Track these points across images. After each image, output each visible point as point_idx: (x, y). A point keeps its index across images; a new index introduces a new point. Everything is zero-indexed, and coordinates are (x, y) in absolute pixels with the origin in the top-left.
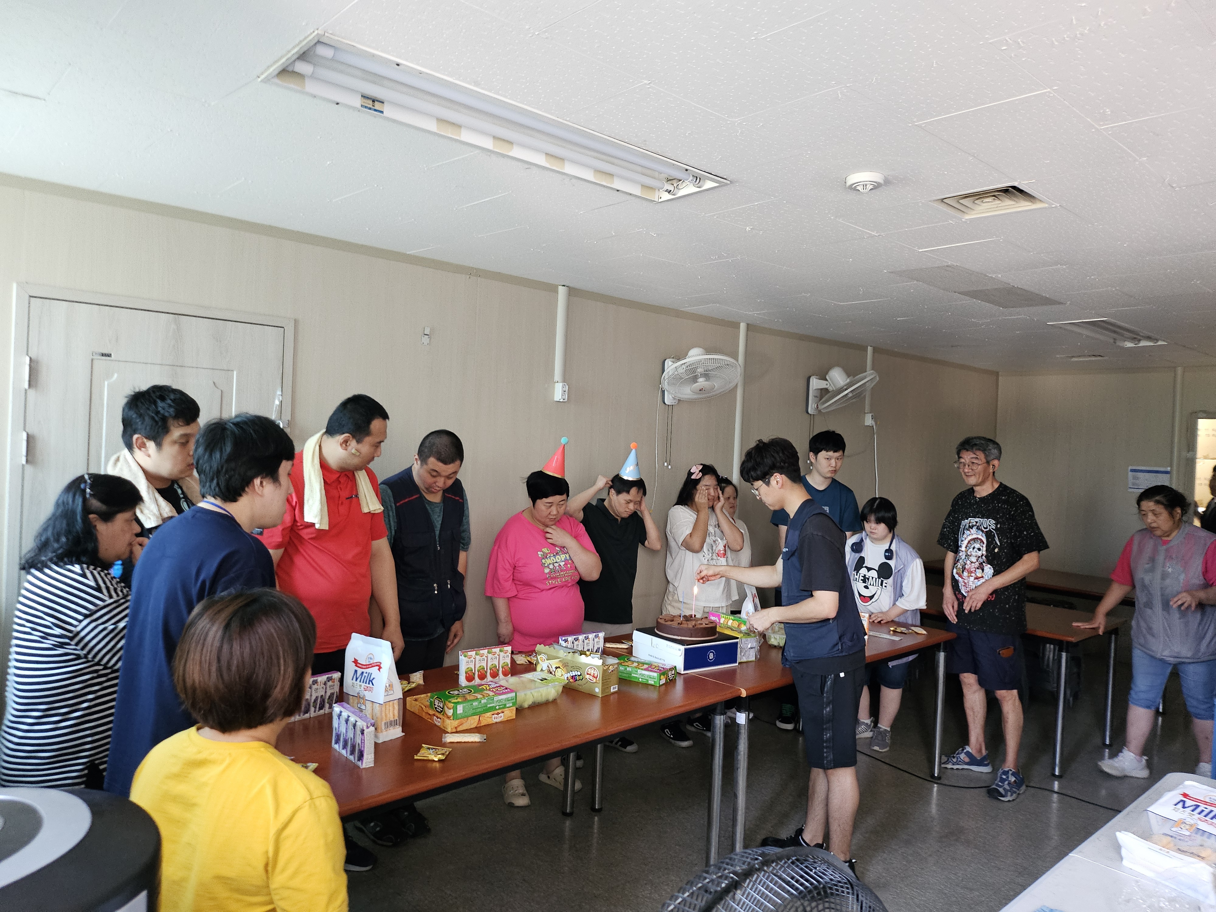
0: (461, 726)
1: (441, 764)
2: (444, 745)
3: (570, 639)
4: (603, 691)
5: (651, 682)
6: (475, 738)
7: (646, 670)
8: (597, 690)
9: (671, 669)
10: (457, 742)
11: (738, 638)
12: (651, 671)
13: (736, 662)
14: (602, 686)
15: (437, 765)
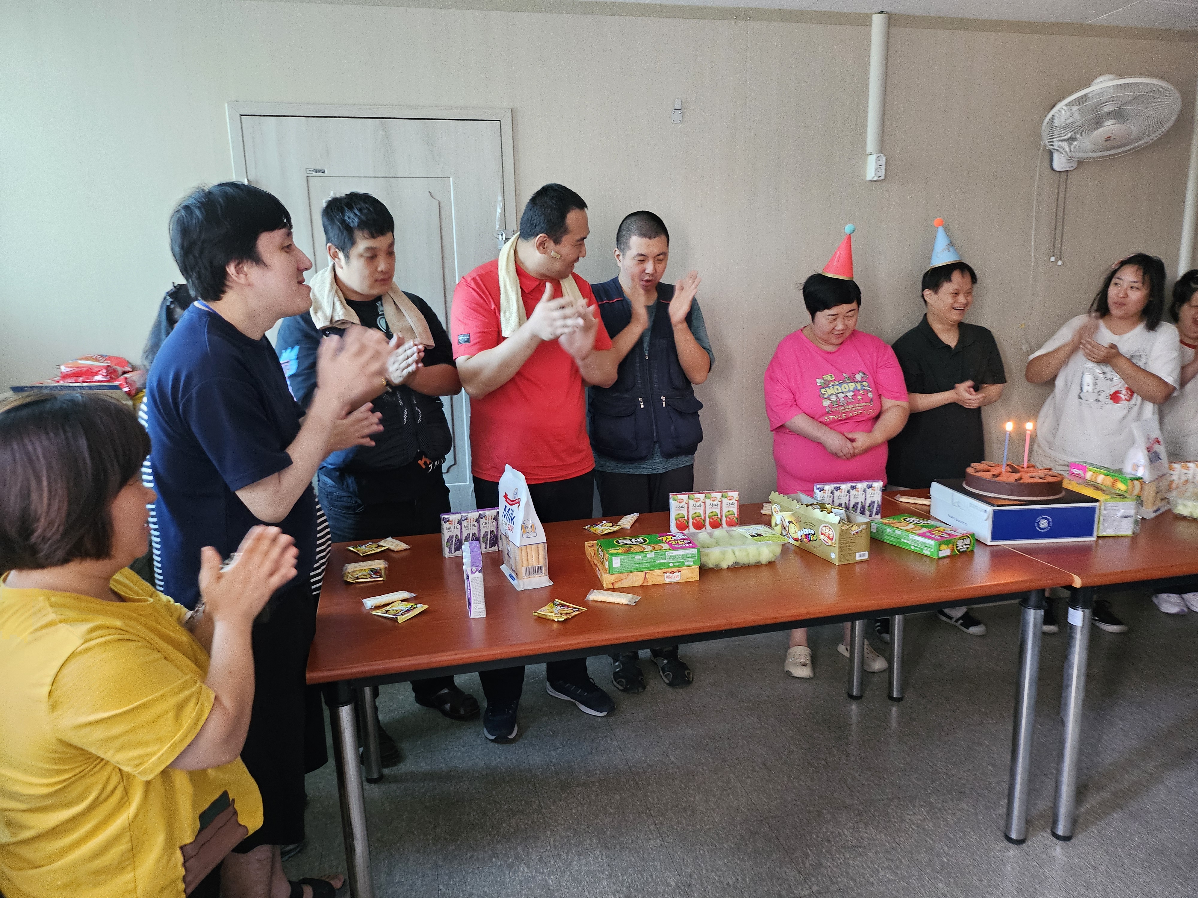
0: (620, 583)
1: (560, 626)
2: (585, 604)
3: (828, 487)
4: (841, 557)
5: (926, 552)
6: (623, 599)
7: (922, 535)
8: (833, 556)
9: (964, 537)
10: (601, 602)
11: (1096, 501)
12: (929, 537)
13: (1090, 534)
14: (840, 551)
15: (555, 626)
